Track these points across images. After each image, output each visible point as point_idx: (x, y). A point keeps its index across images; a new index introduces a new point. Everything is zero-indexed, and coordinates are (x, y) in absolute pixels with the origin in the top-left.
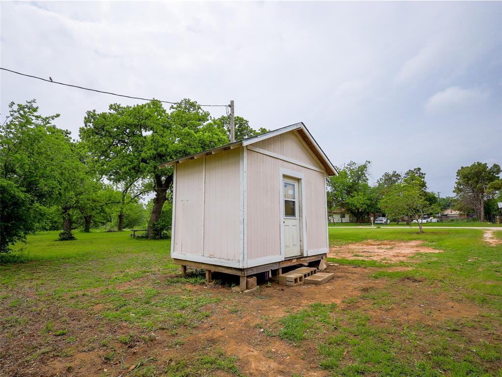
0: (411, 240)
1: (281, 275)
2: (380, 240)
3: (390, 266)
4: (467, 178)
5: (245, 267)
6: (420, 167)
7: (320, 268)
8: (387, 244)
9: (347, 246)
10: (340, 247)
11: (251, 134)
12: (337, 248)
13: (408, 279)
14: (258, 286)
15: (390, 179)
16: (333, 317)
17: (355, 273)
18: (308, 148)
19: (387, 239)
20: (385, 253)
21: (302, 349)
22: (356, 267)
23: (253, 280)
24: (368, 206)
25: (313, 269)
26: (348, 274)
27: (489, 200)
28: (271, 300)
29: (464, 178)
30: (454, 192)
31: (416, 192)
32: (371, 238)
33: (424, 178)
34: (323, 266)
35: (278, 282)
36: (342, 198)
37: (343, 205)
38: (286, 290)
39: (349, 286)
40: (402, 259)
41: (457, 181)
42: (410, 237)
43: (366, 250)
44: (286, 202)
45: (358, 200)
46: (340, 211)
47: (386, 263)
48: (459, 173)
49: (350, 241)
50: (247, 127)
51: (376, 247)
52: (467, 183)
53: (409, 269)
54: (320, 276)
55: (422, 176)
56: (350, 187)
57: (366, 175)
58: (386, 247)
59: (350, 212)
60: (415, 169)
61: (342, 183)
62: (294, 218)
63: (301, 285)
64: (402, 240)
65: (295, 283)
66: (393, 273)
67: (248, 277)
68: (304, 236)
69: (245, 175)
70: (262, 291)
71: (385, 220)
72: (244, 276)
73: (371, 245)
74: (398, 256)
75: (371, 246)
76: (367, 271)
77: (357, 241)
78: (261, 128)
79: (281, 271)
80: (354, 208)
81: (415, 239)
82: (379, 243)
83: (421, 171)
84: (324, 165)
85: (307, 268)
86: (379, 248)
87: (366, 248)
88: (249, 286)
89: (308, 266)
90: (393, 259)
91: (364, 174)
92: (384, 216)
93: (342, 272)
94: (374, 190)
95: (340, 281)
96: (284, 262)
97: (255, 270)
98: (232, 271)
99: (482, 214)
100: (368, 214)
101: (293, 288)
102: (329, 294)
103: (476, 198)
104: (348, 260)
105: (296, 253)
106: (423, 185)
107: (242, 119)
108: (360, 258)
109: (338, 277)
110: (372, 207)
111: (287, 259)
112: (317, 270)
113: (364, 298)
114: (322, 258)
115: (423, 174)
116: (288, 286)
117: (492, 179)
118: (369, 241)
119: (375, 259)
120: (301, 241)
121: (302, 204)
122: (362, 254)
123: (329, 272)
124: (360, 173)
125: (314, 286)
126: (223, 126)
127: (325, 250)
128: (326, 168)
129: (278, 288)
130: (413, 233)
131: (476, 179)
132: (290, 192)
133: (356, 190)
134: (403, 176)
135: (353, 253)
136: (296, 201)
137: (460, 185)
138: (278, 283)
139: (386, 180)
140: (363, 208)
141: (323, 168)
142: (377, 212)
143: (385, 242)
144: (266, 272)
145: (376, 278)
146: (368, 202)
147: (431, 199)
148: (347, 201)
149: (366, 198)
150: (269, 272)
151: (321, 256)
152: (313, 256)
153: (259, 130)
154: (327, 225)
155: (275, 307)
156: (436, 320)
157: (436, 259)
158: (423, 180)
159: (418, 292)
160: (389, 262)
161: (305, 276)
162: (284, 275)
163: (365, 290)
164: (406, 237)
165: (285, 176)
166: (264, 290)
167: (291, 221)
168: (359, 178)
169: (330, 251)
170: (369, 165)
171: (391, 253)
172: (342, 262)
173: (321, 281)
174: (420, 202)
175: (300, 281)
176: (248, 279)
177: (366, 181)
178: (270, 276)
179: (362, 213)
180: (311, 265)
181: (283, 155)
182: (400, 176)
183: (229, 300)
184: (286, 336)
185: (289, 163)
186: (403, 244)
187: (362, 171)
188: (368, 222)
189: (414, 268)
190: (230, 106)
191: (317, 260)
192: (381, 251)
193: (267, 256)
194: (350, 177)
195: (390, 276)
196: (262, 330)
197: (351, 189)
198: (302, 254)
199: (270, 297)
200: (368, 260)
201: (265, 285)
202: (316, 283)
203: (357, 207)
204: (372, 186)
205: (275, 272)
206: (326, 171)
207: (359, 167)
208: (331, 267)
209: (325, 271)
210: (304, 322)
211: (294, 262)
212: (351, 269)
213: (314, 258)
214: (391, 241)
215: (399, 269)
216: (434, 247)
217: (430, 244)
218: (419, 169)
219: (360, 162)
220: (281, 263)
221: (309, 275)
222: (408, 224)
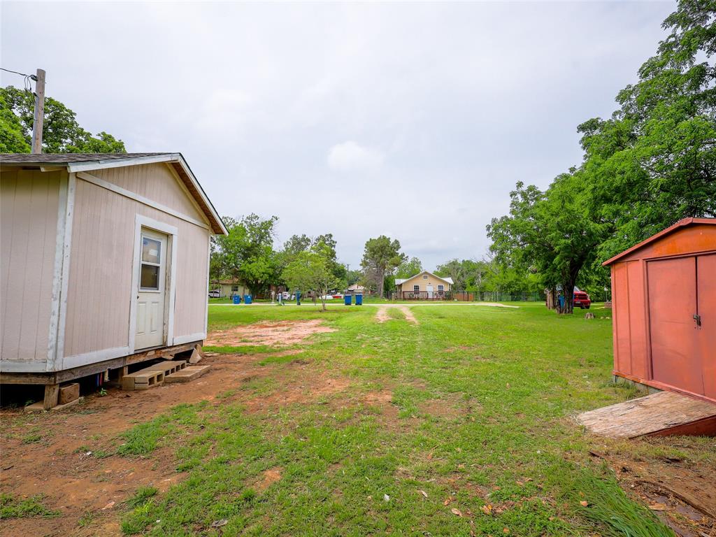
0: (312, 319)
1: (126, 375)
2: (276, 321)
3: (281, 350)
4: (374, 251)
5: (59, 368)
6: (332, 234)
7: (191, 360)
8: (284, 326)
9: (235, 330)
10: (225, 332)
11: (80, 138)
12: (220, 333)
13: (297, 362)
14: (82, 398)
15: (299, 243)
16: (200, 416)
17: (239, 362)
18: (186, 191)
19: (286, 320)
20: (280, 336)
21: (153, 460)
22: (241, 355)
23: (74, 389)
24: (270, 276)
25: (180, 363)
26: (230, 365)
27: (389, 276)
28: (105, 412)
29: (371, 251)
30: (361, 265)
31: (322, 263)
32: (268, 318)
33: (334, 246)
34: (196, 357)
35: (121, 387)
36: (235, 263)
37: (236, 274)
38: (134, 395)
39: (227, 378)
40: (296, 341)
41: (365, 254)
42: (311, 316)
43: (257, 334)
44: (144, 266)
45: (258, 267)
46: (231, 282)
47: (278, 347)
48: (368, 244)
49: (239, 323)
50: (73, 124)
51: (270, 329)
52: (373, 257)
53: (302, 352)
54: (189, 371)
55: (332, 244)
56: (248, 249)
57: (271, 235)
58: (282, 328)
59: (245, 284)
60: (326, 235)
61: (238, 242)
62: (157, 291)
63: (159, 385)
64: (303, 320)
65: (150, 384)
66: (282, 358)
67: (62, 385)
68: (170, 317)
69: (69, 220)
70: (89, 403)
71: (289, 296)
72: (55, 385)
73: (266, 327)
74: (293, 338)
75: (265, 329)
76: (254, 358)
77: (249, 323)
78: (103, 133)
79: (126, 370)
80: (251, 279)
81: (315, 318)
82: (275, 324)
83: (333, 239)
84: (209, 219)
85: (171, 362)
86: (274, 331)
87: (259, 331)
88: (63, 399)
89: (173, 360)
90: (287, 342)
91: (268, 233)
92: (287, 290)
93: (222, 362)
94: (279, 256)
95: (217, 374)
96: (132, 357)
97: (77, 373)
98: (28, 379)
99: (382, 290)
100: (269, 287)
101: (146, 392)
102: (199, 392)
103: (379, 274)
104: (232, 348)
105: (155, 341)
106: (333, 255)
107: (60, 107)
108: (249, 344)
109: (216, 369)
110: (275, 278)
111: (138, 352)
112: (186, 364)
113: (243, 389)
114: (196, 347)
115: (334, 242)
116: (137, 391)
117: (392, 255)
118: (264, 322)
119: (266, 343)
120: (164, 324)
121: (170, 271)
122: (253, 339)
123: (204, 365)
124: (263, 231)
125: (179, 384)
126: (11, 108)
127: (202, 335)
128: (212, 224)
129: (120, 395)
130: (317, 311)
131: (380, 253)
132: (153, 252)
133: (255, 254)
134: (313, 241)
135: (241, 338)
136: (162, 266)
137: (367, 258)
138: (120, 389)
139: (294, 244)
140: (264, 278)
141: (208, 222)
142: (281, 284)
143: (283, 323)
144: (100, 374)
145: (263, 365)
146: (271, 271)
147: (339, 272)
148: (242, 269)
149: (268, 266)
150: (104, 373)
151: (194, 344)
152: (182, 345)
153: (99, 135)
154: (207, 302)
155: (113, 421)
156: (311, 398)
157: (329, 339)
158: (333, 248)
159: (303, 374)
160: (282, 346)
161: (167, 373)
162: (132, 375)
163: (247, 380)
164: (306, 317)
165: (144, 228)
166: (93, 401)
167: (151, 296)
168: (261, 238)
169: (209, 338)
170: (276, 222)
171: (287, 335)
172: (223, 352)
173: (190, 377)
174: (326, 275)
175: (158, 381)
176: (63, 389)
177: (269, 244)
178: (106, 378)
179: (261, 285)
180: (178, 357)
181: (145, 196)
182: (309, 241)
183: (18, 426)
184: (130, 450)
185: (154, 210)
186: (302, 324)
187: (266, 229)
188: (267, 298)
189: (306, 351)
190: (34, 78)
191: (187, 350)
192: (276, 333)
193: (102, 349)
194: (249, 235)
195: (278, 361)
196: (89, 453)
197: (249, 252)
198: (165, 343)
199: (105, 409)
200: (258, 345)
201: (95, 394)
202: (183, 381)
203: (256, 277)
204: (277, 251)
205: (115, 374)
206: (212, 227)
207: (262, 223)
208: (208, 358)
209: (199, 363)
210: (160, 429)
211: (151, 355)
212: (235, 358)
213: (184, 346)
214: (290, 321)
215: (291, 353)
216: (331, 326)
217: (329, 323)
218: (331, 236)
219: (265, 217)
220: (127, 359)
221: (173, 371)
222: (314, 301)
